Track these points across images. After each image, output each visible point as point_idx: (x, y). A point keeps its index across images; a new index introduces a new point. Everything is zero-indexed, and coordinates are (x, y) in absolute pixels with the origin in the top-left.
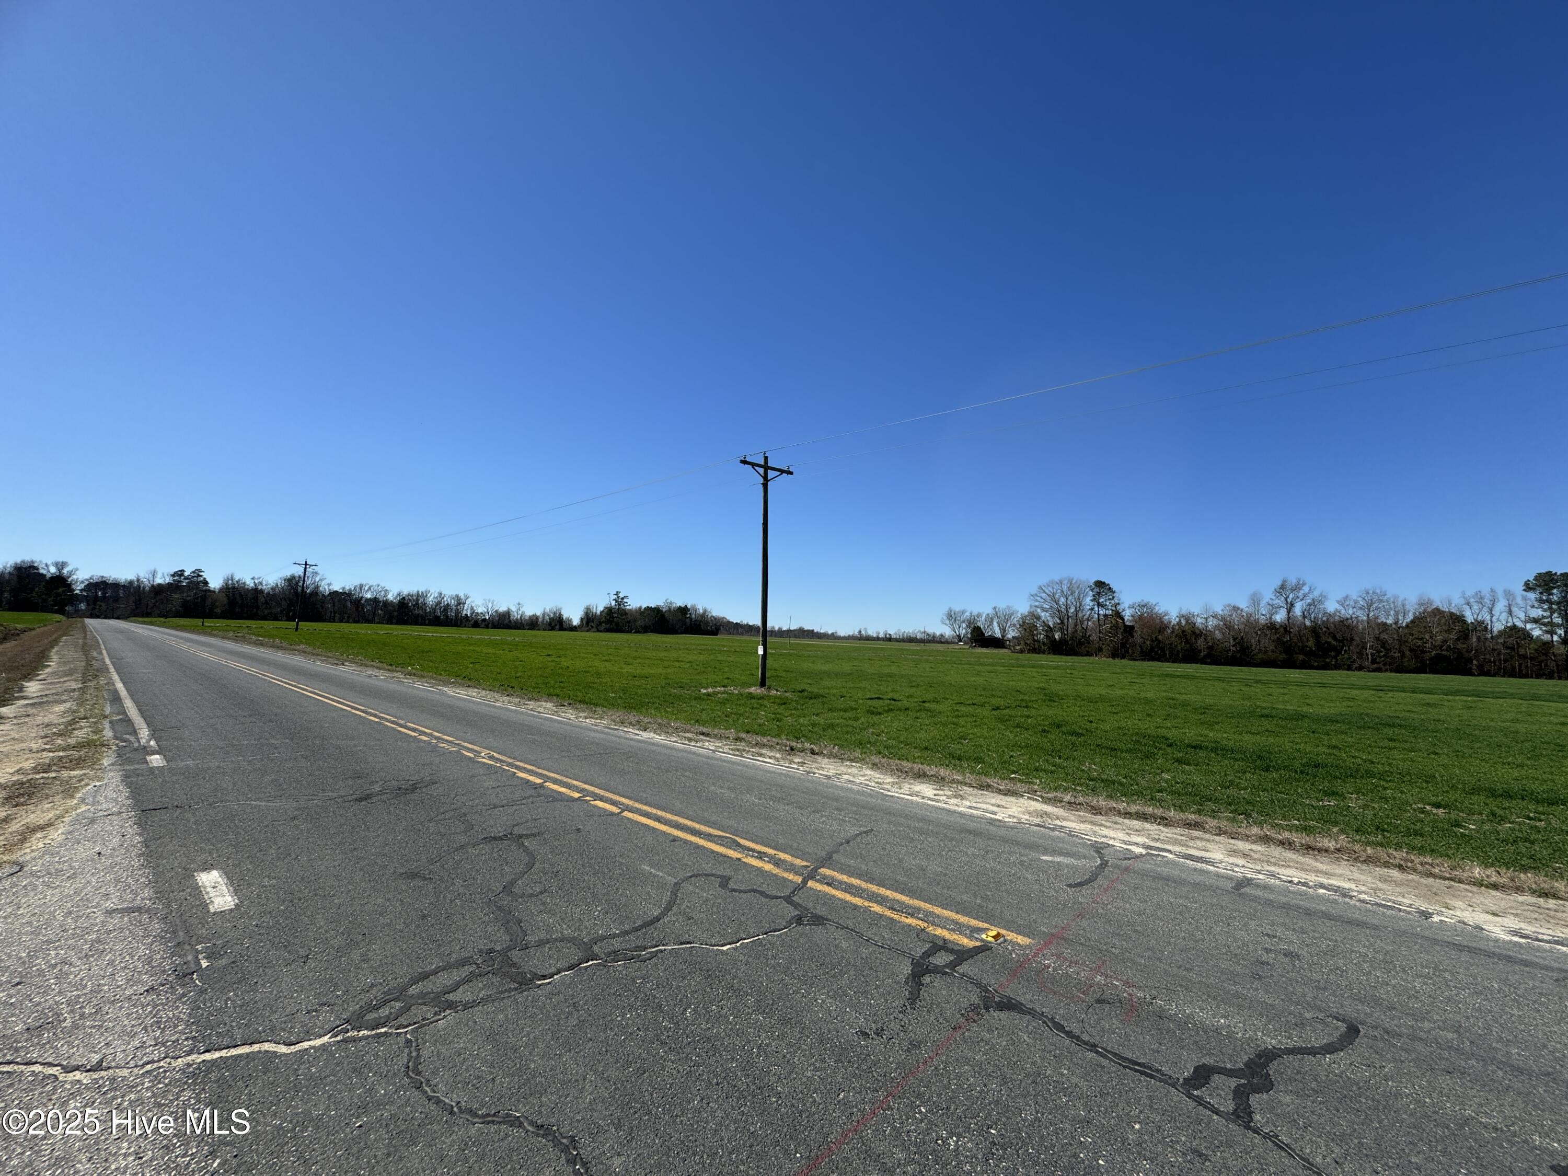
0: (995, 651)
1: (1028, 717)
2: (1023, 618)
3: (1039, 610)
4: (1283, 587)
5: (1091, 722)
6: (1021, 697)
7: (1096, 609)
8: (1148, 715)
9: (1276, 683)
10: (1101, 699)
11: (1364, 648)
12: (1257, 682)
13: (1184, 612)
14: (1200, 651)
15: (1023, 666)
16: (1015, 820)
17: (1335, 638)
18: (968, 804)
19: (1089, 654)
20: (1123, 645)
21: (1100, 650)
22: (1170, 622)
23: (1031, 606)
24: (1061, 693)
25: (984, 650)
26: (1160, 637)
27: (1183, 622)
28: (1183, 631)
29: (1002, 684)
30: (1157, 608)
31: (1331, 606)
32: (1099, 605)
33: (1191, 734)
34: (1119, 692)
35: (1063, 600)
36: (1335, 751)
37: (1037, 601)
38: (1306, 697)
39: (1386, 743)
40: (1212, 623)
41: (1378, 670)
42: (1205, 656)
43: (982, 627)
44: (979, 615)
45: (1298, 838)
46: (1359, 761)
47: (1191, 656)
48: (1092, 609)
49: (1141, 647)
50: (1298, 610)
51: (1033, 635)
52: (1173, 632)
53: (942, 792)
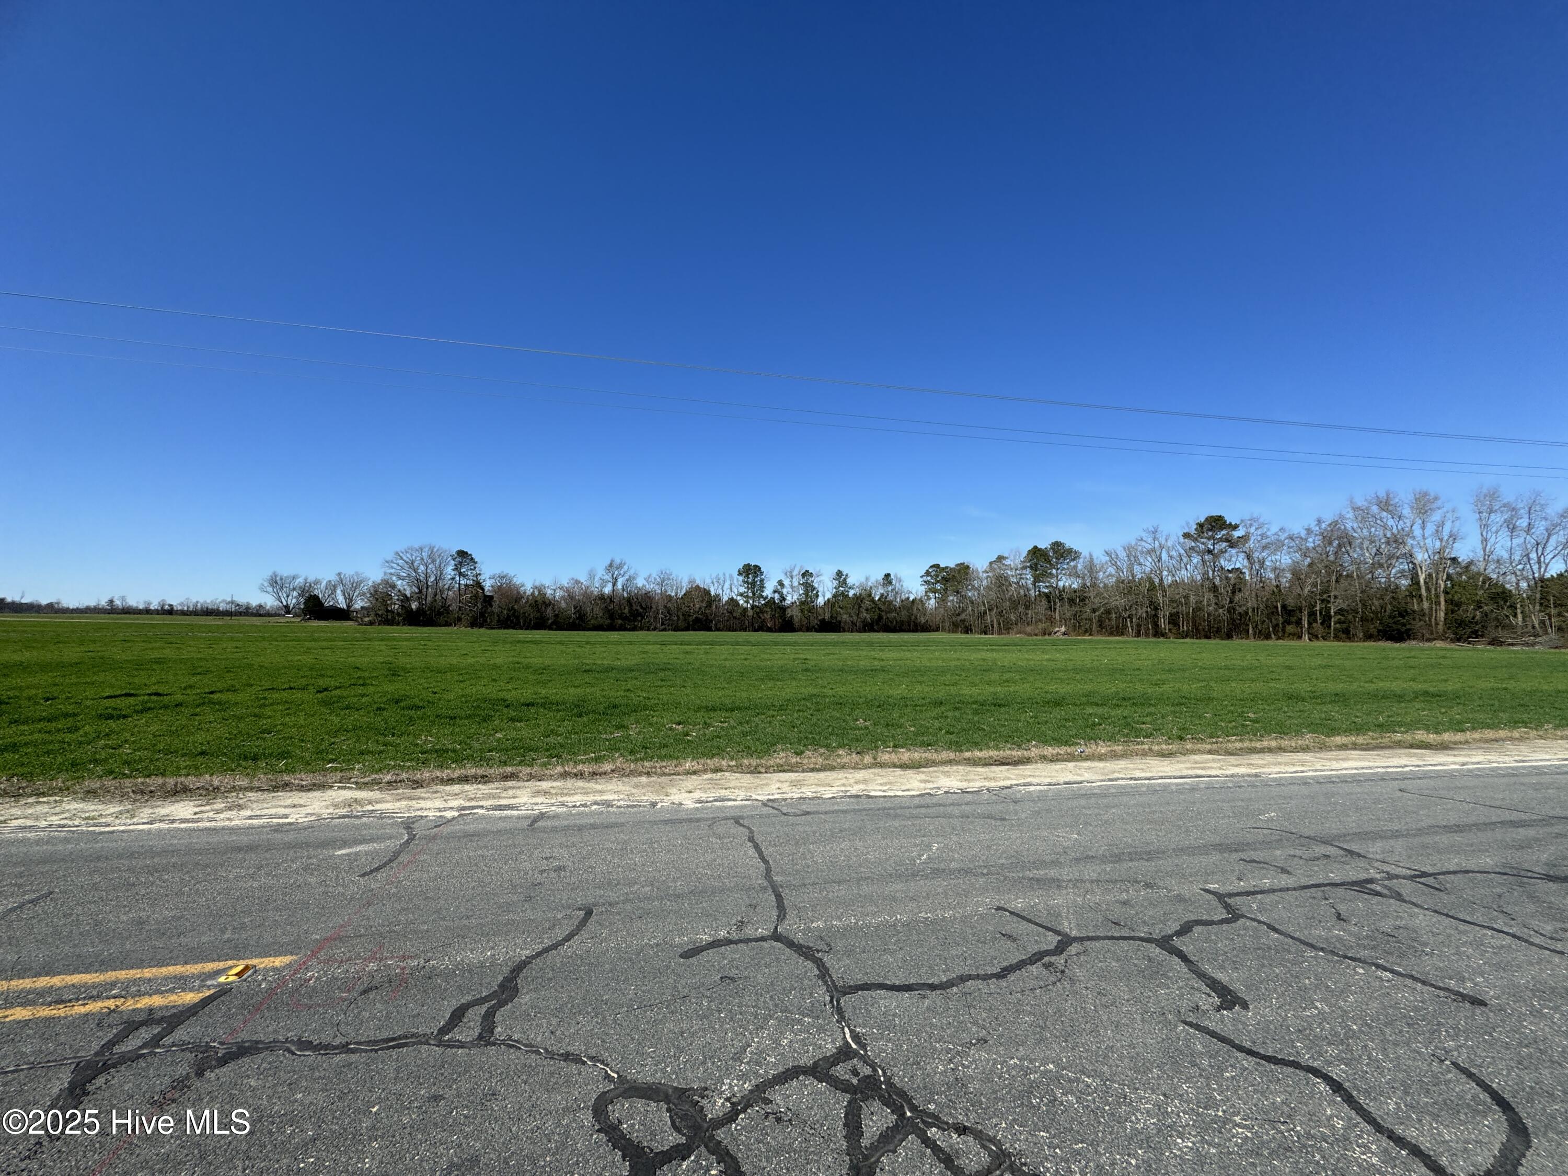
0: (337, 624)
1: (363, 696)
2: (375, 587)
3: (394, 578)
4: (611, 565)
5: (435, 693)
6: (359, 674)
7: (457, 578)
8: (494, 680)
9: (600, 643)
10: (452, 669)
11: (658, 613)
12: (587, 643)
13: (537, 584)
14: (548, 619)
15: (370, 640)
16: (313, 818)
17: (641, 606)
18: (248, 813)
19: (447, 624)
20: (482, 614)
21: (459, 619)
22: (525, 593)
23: (385, 573)
24: (408, 666)
25: (322, 623)
26: (516, 607)
27: (536, 593)
28: (536, 601)
29: (337, 661)
30: (515, 580)
31: (640, 582)
32: (460, 574)
33: (527, 694)
34: (470, 660)
35: (422, 568)
36: (628, 694)
37: (392, 568)
38: (618, 653)
39: (660, 683)
40: (559, 594)
41: (664, 630)
42: (552, 623)
43: (320, 596)
44: (317, 582)
45: (586, 768)
46: (641, 699)
47: (540, 624)
48: (453, 579)
49: (498, 615)
50: (619, 585)
51: (387, 605)
52: (527, 602)
53: (208, 808)
